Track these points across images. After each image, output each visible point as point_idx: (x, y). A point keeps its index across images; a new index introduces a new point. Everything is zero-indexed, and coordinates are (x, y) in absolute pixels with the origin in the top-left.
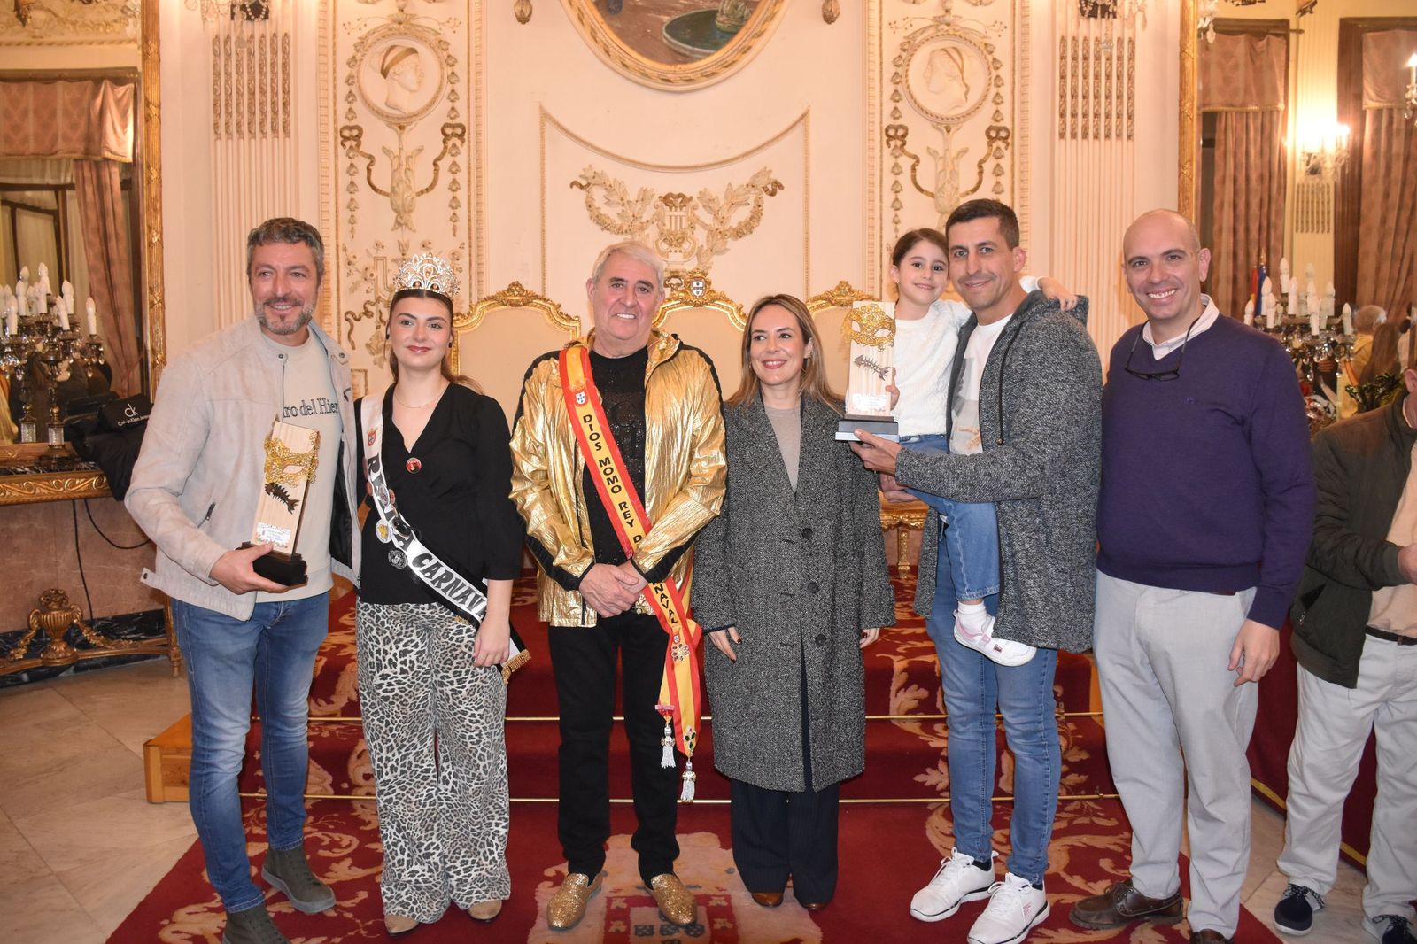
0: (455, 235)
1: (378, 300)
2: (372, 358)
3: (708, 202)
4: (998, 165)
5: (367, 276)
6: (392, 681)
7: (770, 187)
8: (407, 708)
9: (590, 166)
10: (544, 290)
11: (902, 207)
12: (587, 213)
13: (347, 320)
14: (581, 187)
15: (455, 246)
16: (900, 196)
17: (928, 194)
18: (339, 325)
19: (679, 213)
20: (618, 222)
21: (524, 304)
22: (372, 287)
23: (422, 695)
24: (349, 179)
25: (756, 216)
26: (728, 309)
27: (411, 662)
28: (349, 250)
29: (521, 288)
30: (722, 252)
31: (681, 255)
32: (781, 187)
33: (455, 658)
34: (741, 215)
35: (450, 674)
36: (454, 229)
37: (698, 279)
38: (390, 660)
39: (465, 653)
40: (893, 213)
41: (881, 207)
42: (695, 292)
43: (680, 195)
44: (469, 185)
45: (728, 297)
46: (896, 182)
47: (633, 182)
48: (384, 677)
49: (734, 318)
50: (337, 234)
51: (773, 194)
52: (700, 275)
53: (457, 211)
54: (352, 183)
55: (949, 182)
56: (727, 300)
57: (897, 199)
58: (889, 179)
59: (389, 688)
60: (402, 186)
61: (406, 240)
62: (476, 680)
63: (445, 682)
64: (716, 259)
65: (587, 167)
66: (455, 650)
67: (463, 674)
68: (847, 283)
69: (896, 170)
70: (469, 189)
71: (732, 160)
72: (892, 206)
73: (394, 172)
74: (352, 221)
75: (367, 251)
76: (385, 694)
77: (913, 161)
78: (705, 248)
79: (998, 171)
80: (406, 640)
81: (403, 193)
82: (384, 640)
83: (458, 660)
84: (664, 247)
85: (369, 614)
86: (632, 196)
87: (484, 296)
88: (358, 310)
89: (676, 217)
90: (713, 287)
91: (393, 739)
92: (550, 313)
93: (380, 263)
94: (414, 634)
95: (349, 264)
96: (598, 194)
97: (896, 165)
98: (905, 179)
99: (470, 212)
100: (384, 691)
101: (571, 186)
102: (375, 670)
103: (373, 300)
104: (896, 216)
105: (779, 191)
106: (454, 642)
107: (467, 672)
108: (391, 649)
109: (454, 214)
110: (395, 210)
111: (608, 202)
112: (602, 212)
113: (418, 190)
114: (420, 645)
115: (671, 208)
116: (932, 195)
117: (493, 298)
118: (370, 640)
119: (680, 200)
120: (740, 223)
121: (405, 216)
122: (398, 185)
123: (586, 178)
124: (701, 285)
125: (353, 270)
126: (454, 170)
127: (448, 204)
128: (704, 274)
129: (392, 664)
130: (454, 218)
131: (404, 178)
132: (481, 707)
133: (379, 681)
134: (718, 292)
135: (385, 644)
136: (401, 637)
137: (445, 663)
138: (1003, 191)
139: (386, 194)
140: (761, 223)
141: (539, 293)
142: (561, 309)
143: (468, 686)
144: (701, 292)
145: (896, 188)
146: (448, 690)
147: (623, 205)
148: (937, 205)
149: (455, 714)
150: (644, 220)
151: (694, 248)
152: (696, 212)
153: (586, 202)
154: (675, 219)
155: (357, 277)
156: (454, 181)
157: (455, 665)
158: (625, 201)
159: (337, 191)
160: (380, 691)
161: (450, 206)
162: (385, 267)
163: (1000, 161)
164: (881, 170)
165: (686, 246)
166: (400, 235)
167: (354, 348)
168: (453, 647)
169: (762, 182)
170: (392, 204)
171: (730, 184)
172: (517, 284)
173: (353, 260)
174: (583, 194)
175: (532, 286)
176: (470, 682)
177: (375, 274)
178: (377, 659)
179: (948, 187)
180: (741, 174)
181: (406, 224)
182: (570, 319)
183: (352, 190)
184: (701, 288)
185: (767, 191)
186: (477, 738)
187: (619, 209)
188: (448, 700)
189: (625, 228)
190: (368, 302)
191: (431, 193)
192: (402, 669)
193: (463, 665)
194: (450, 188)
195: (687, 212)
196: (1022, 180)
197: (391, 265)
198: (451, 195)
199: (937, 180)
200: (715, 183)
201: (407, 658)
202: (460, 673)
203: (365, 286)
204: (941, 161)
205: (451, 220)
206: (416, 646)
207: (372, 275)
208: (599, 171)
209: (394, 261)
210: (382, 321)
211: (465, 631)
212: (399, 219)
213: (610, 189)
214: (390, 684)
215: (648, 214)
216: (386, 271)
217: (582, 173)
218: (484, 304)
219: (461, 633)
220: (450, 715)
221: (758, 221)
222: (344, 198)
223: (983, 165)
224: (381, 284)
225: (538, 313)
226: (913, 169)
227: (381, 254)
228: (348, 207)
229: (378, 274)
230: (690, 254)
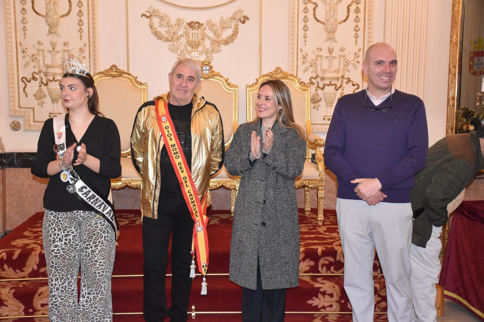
0: (81, 39)
1: (40, 72)
2: (37, 102)
3: (212, 26)
4: (358, 7)
5: (34, 58)
6: (60, 249)
7: (242, 19)
8: (66, 260)
9: (151, 6)
10: (128, 69)
11: (308, 29)
12: (150, 31)
13: (23, 81)
14: (147, 17)
15: (82, 46)
16: (307, 24)
17: (322, 23)
18: (18, 84)
19: (197, 32)
20: (166, 35)
21: (118, 76)
22: (37, 65)
23: (73, 255)
24: (22, 6)
25: (235, 34)
26: (221, 81)
27: (70, 240)
28: (23, 45)
29: (117, 68)
30: (219, 51)
31: (198, 53)
32: (248, 19)
33: (94, 235)
34: (228, 33)
35: (91, 243)
36: (81, 36)
37: (207, 65)
38: (60, 238)
39: (99, 233)
40: (303, 32)
41: (298, 29)
42: (205, 72)
43: (197, 23)
44: (88, 14)
45: (221, 74)
46: (306, 17)
47: (174, 15)
48: (56, 246)
49: (224, 85)
50: (16, 36)
51: (244, 22)
52: (207, 63)
53: (82, 27)
54: (23, 9)
55: (332, 16)
56: (220, 76)
57: (306, 26)
58: (302, 15)
59: (58, 252)
60: (52, 12)
61: (55, 41)
62: (103, 246)
63: (88, 247)
64: (215, 55)
65: (150, 6)
66: (94, 232)
67: (98, 242)
68: (280, 68)
69: (306, 10)
70: (88, 16)
71: (223, 5)
72: (303, 29)
73: (47, 4)
74: (24, 29)
75: (33, 45)
76: (56, 254)
77: (314, 6)
78: (210, 49)
79: (357, 10)
80: (68, 230)
81: (53, 16)
82: (58, 229)
83: (96, 236)
84: (189, 48)
85: (53, 217)
86: (173, 22)
87: (97, 72)
88: (29, 77)
89: (195, 33)
90: (213, 69)
91: (58, 275)
92: (131, 81)
93: (41, 53)
94: (73, 227)
95: (23, 52)
96: (156, 21)
97: (306, 8)
98: (310, 15)
99: (89, 27)
100: (55, 253)
101: (142, 16)
102: (52, 243)
103: (37, 72)
104: (305, 34)
105: (247, 21)
106: (94, 228)
107: (99, 242)
108: (61, 233)
109: (81, 29)
110: (48, 25)
111: (161, 25)
112: (158, 30)
113: (61, 15)
114: (75, 233)
115: (192, 29)
116: (323, 23)
117: (102, 73)
118: (51, 229)
119: (197, 25)
120: (227, 37)
121: (54, 29)
122: (49, 12)
123: (149, 12)
124: (208, 68)
125: (26, 55)
126: (80, 5)
127: (77, 23)
128: (209, 63)
129: (61, 240)
130: (81, 31)
131: (53, 8)
132: (104, 258)
133: (53, 249)
134: (216, 71)
135: (58, 231)
136: (67, 228)
137: (89, 238)
138: (359, 21)
139: (43, 16)
140: (238, 37)
141: (126, 71)
142: (138, 79)
143: (99, 248)
144: (207, 72)
145: (306, 19)
146: (89, 251)
147: (168, 27)
148: (326, 28)
149: (92, 262)
150: (179, 35)
151: (204, 49)
152: (205, 31)
153: (150, 25)
154: (195, 34)
155: (28, 59)
156: (80, 11)
157: (94, 238)
158: (169, 25)
159: (15, 13)
160: (53, 253)
161: (78, 24)
162: (44, 54)
163: (359, 5)
164: (298, 10)
165: (200, 48)
166: (51, 38)
167: (27, 96)
168: (93, 230)
169: (238, 16)
170: (46, 21)
171: (222, 17)
172: (114, 66)
173: (26, 50)
174: (148, 20)
175: (122, 67)
176: (100, 246)
177: (38, 58)
178: (53, 238)
179: (332, 19)
180: (228, 12)
181: (55, 33)
182: (142, 84)
183: (24, 13)
184: (208, 70)
185: (241, 21)
186: (102, 273)
187: (166, 29)
188: (89, 256)
189: (169, 39)
190: (35, 72)
191: (68, 17)
192: (65, 242)
193: (97, 238)
194: (78, 15)
195: (200, 31)
196: (369, 15)
197: (46, 54)
198: (79, 18)
199: (326, 16)
200: (215, 16)
201: (68, 238)
202: (96, 242)
203: (33, 64)
204: (329, 6)
205: (79, 31)
206: (73, 233)
207: (36, 58)
208: (156, 9)
209: (49, 51)
210: (42, 83)
211: (99, 223)
212: (51, 30)
213: (162, 18)
214: (58, 250)
215: (181, 32)
216: (44, 57)
217: (148, 10)
218: (98, 76)
219: (97, 224)
220: (89, 263)
221: (236, 36)
222: (20, 17)
223: (350, 8)
224: (41, 63)
225: (125, 81)
226: (314, 10)
227: (41, 48)
228: (22, 22)
229: (40, 58)
230: (202, 52)
